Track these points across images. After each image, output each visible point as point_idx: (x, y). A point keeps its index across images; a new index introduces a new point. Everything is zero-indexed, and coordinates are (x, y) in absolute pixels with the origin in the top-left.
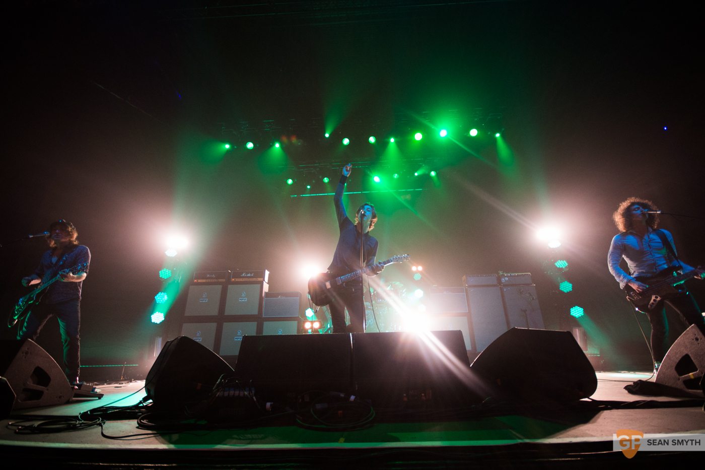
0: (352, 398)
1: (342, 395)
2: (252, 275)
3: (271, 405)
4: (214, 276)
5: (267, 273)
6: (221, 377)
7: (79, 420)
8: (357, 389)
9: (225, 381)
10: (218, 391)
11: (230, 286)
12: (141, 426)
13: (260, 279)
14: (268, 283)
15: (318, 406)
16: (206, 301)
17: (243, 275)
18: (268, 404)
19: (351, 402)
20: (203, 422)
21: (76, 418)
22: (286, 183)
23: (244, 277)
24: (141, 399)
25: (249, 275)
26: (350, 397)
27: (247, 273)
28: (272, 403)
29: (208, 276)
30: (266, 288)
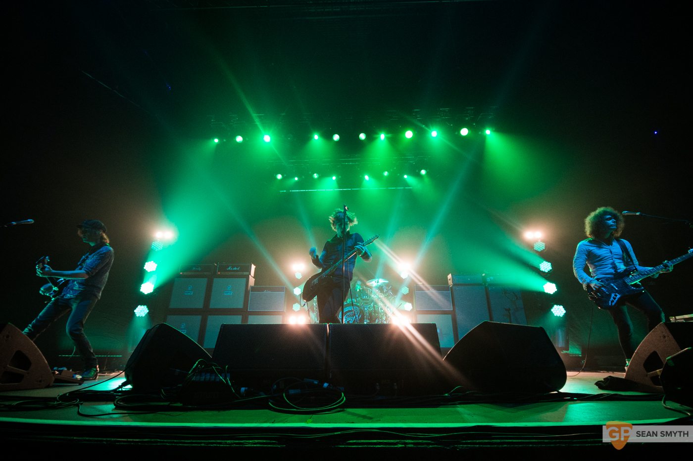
0: (326, 385)
1: (316, 382)
2: (238, 269)
3: (245, 390)
4: (200, 269)
5: (253, 267)
6: (197, 363)
7: (58, 401)
8: (331, 377)
9: (201, 366)
10: (194, 375)
11: (215, 280)
12: (118, 407)
13: (245, 273)
14: (254, 277)
15: (292, 392)
16: (192, 294)
17: (229, 268)
18: (243, 389)
19: (325, 389)
20: (179, 405)
21: (54, 399)
22: (275, 178)
23: (230, 271)
24: (120, 384)
25: (235, 269)
26: (323, 385)
27: (233, 267)
28: (246, 388)
29: (194, 268)
30: (252, 281)
